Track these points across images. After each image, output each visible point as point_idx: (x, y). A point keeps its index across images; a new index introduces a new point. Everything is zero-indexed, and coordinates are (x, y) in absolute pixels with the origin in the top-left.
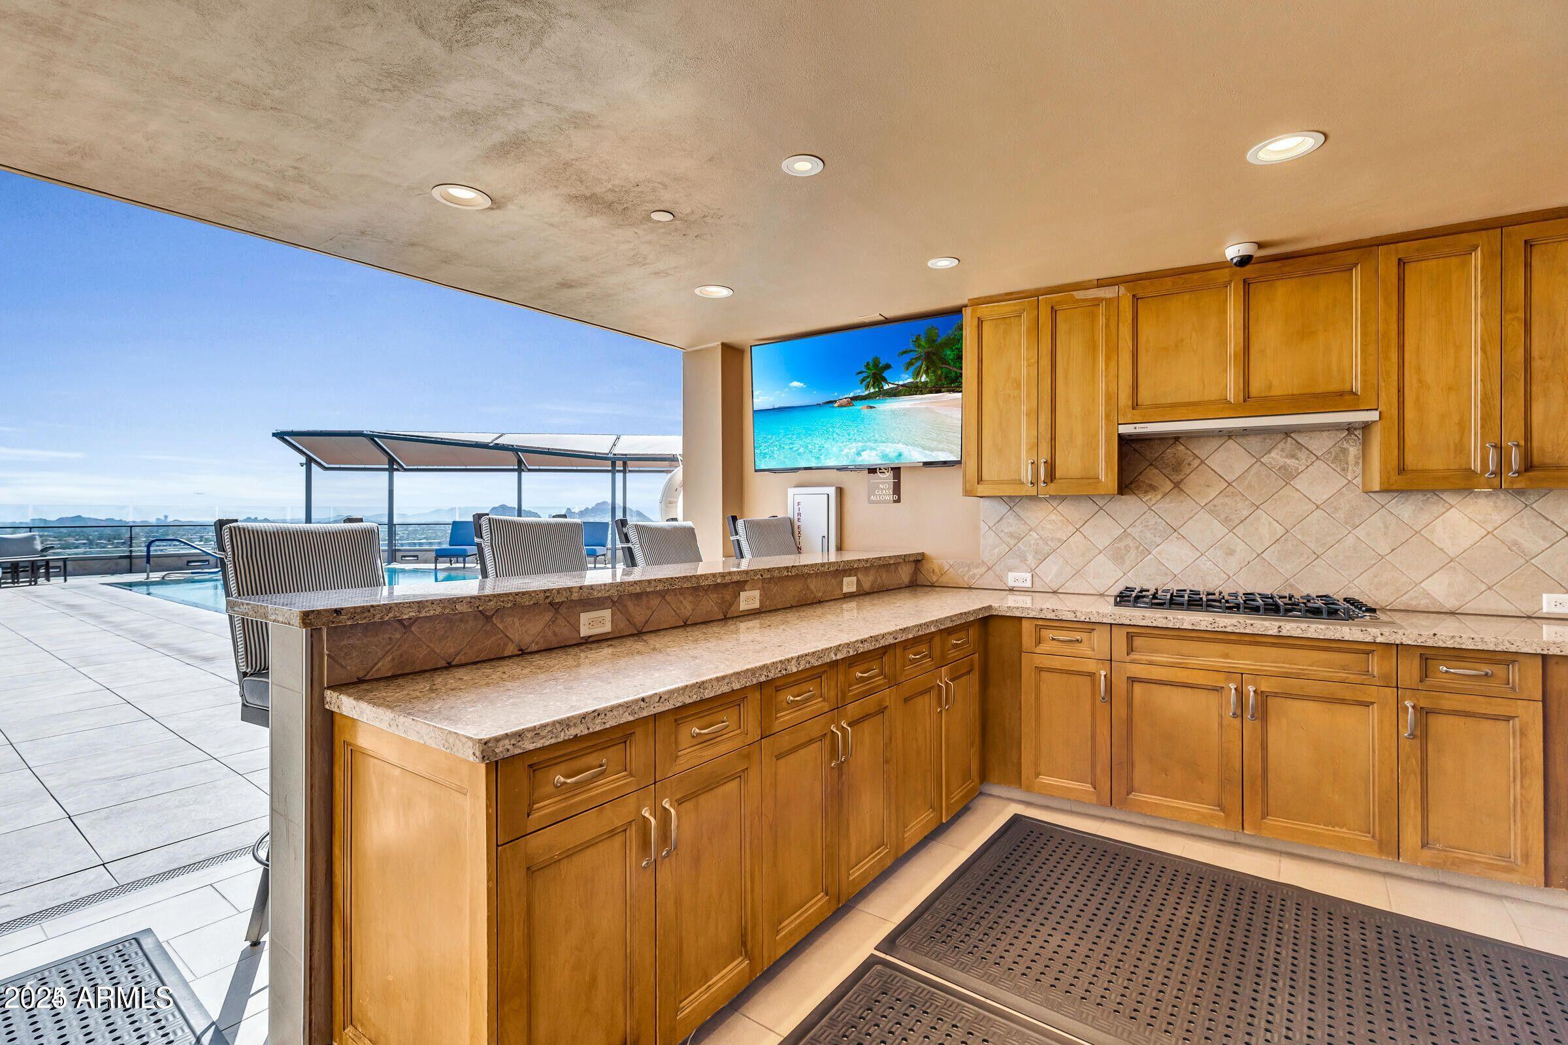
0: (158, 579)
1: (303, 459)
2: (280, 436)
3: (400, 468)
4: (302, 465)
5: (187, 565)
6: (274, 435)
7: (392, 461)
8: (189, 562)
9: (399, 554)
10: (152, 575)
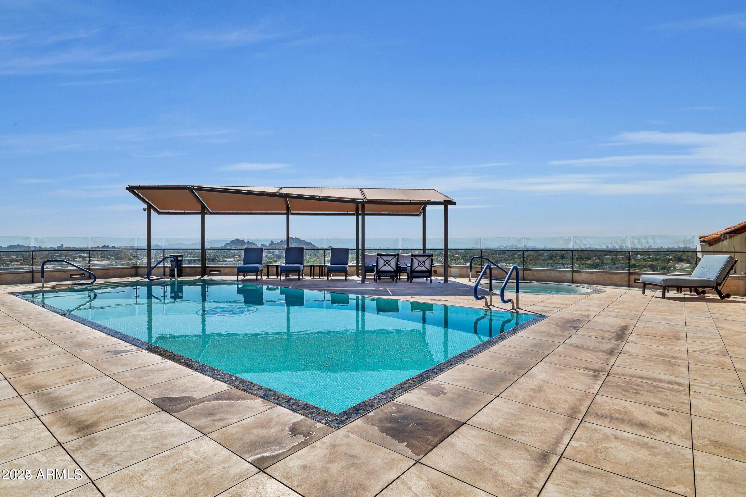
0: (50, 289)
1: (145, 206)
2: (131, 189)
3: (208, 213)
4: (144, 210)
5: (71, 277)
6: (127, 188)
7: (203, 207)
8: (72, 275)
9: (208, 270)
10: (46, 285)
